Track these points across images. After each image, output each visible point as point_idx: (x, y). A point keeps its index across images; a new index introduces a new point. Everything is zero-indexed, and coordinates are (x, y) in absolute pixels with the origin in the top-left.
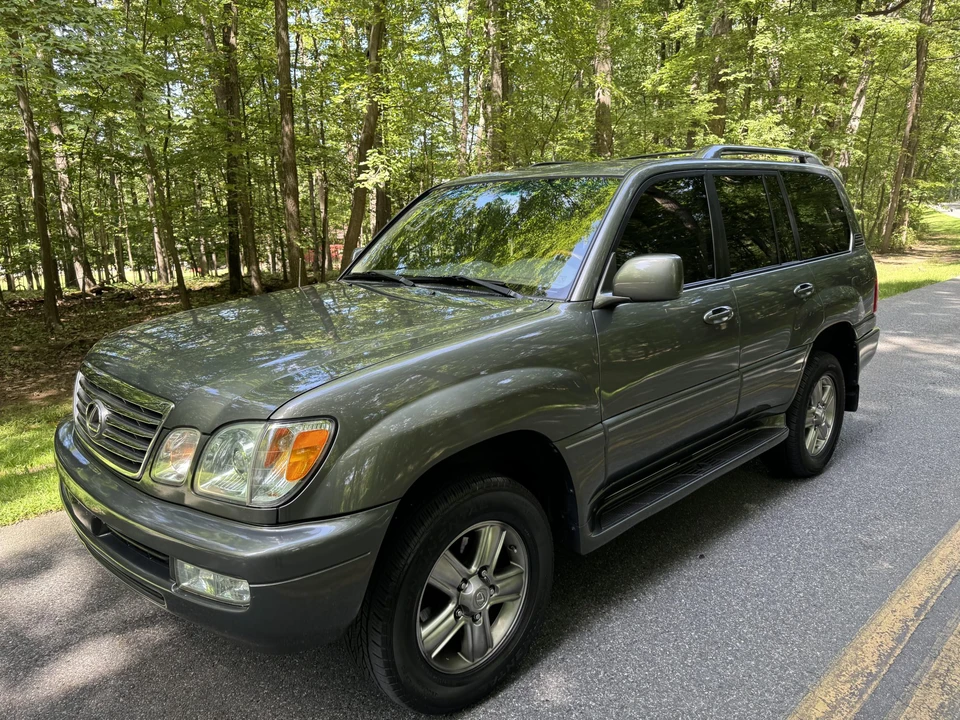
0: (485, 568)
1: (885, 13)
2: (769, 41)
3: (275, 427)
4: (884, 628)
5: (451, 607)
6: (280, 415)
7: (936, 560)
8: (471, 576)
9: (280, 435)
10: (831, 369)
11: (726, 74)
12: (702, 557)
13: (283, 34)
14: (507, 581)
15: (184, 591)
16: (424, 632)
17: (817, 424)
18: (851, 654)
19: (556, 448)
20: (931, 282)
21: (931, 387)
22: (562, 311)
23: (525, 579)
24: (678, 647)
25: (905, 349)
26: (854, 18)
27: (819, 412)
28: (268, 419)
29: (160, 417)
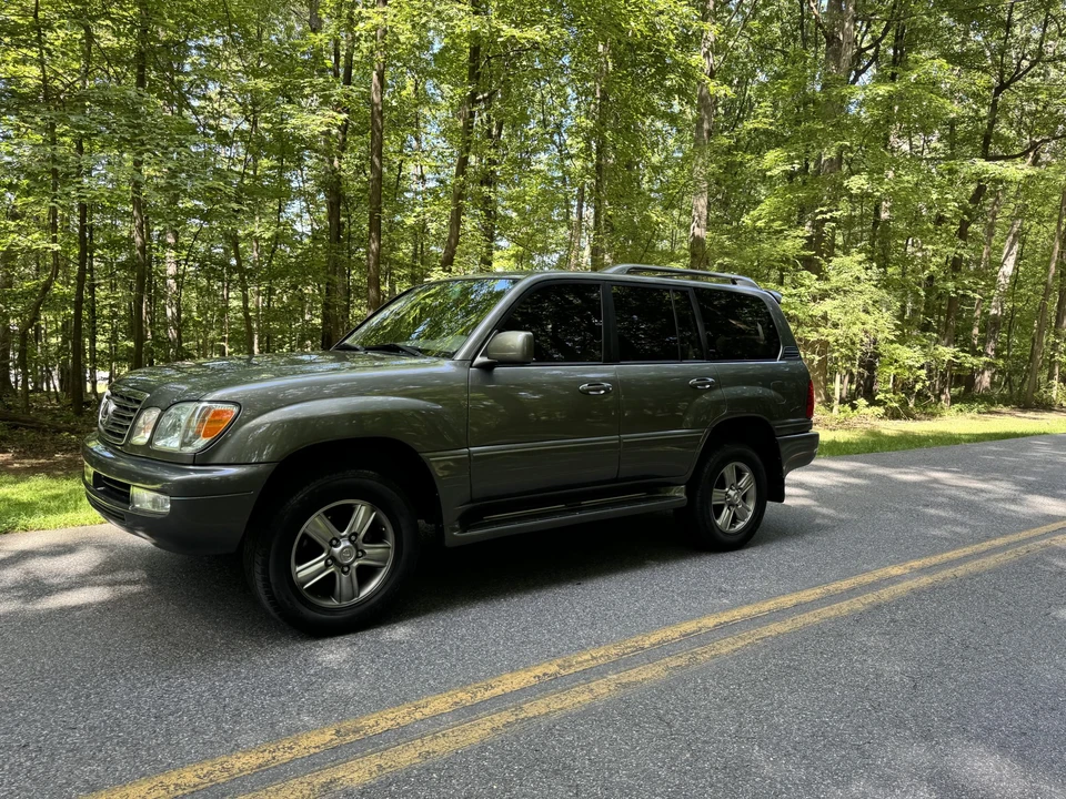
0: (356, 534)
2: (864, 182)
3: (205, 404)
4: (681, 629)
5: (324, 555)
7: (772, 603)
8: (342, 537)
9: (206, 411)
10: (743, 456)
11: (822, 212)
13: (376, 160)
14: (374, 551)
16: (298, 569)
18: (639, 638)
19: (420, 458)
22: (446, 367)
23: (391, 553)
25: (936, 481)
26: (967, 163)
27: (732, 493)
28: (198, 401)
29: (138, 402)
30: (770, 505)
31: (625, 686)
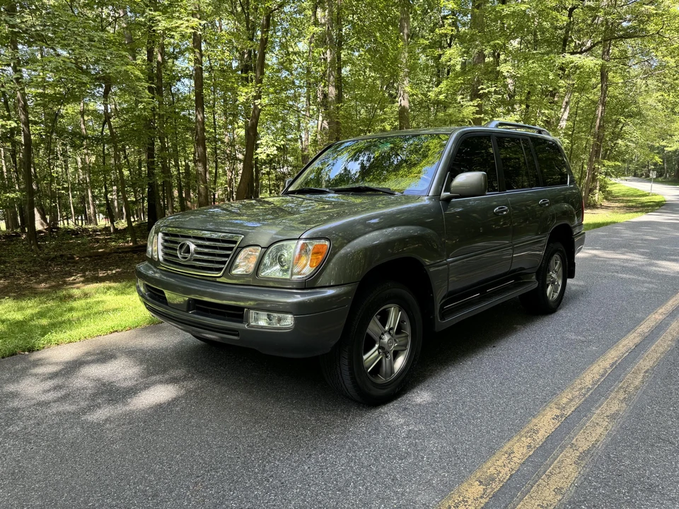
0: (391, 329)
1: (581, 53)
2: (510, 68)
3: (301, 242)
4: (595, 371)
5: (377, 346)
6: (304, 237)
7: (621, 346)
8: (385, 332)
9: (304, 246)
10: (560, 250)
11: (482, 89)
12: (494, 347)
14: (401, 339)
15: (253, 327)
16: (365, 357)
17: (553, 283)
18: (578, 381)
19: (425, 270)
20: (614, 223)
21: (616, 274)
22: (425, 200)
23: (410, 340)
24: (488, 381)
26: (561, 56)
27: (554, 276)
28: (299, 239)
29: (235, 242)
30: (569, 281)
31: (613, 417)
